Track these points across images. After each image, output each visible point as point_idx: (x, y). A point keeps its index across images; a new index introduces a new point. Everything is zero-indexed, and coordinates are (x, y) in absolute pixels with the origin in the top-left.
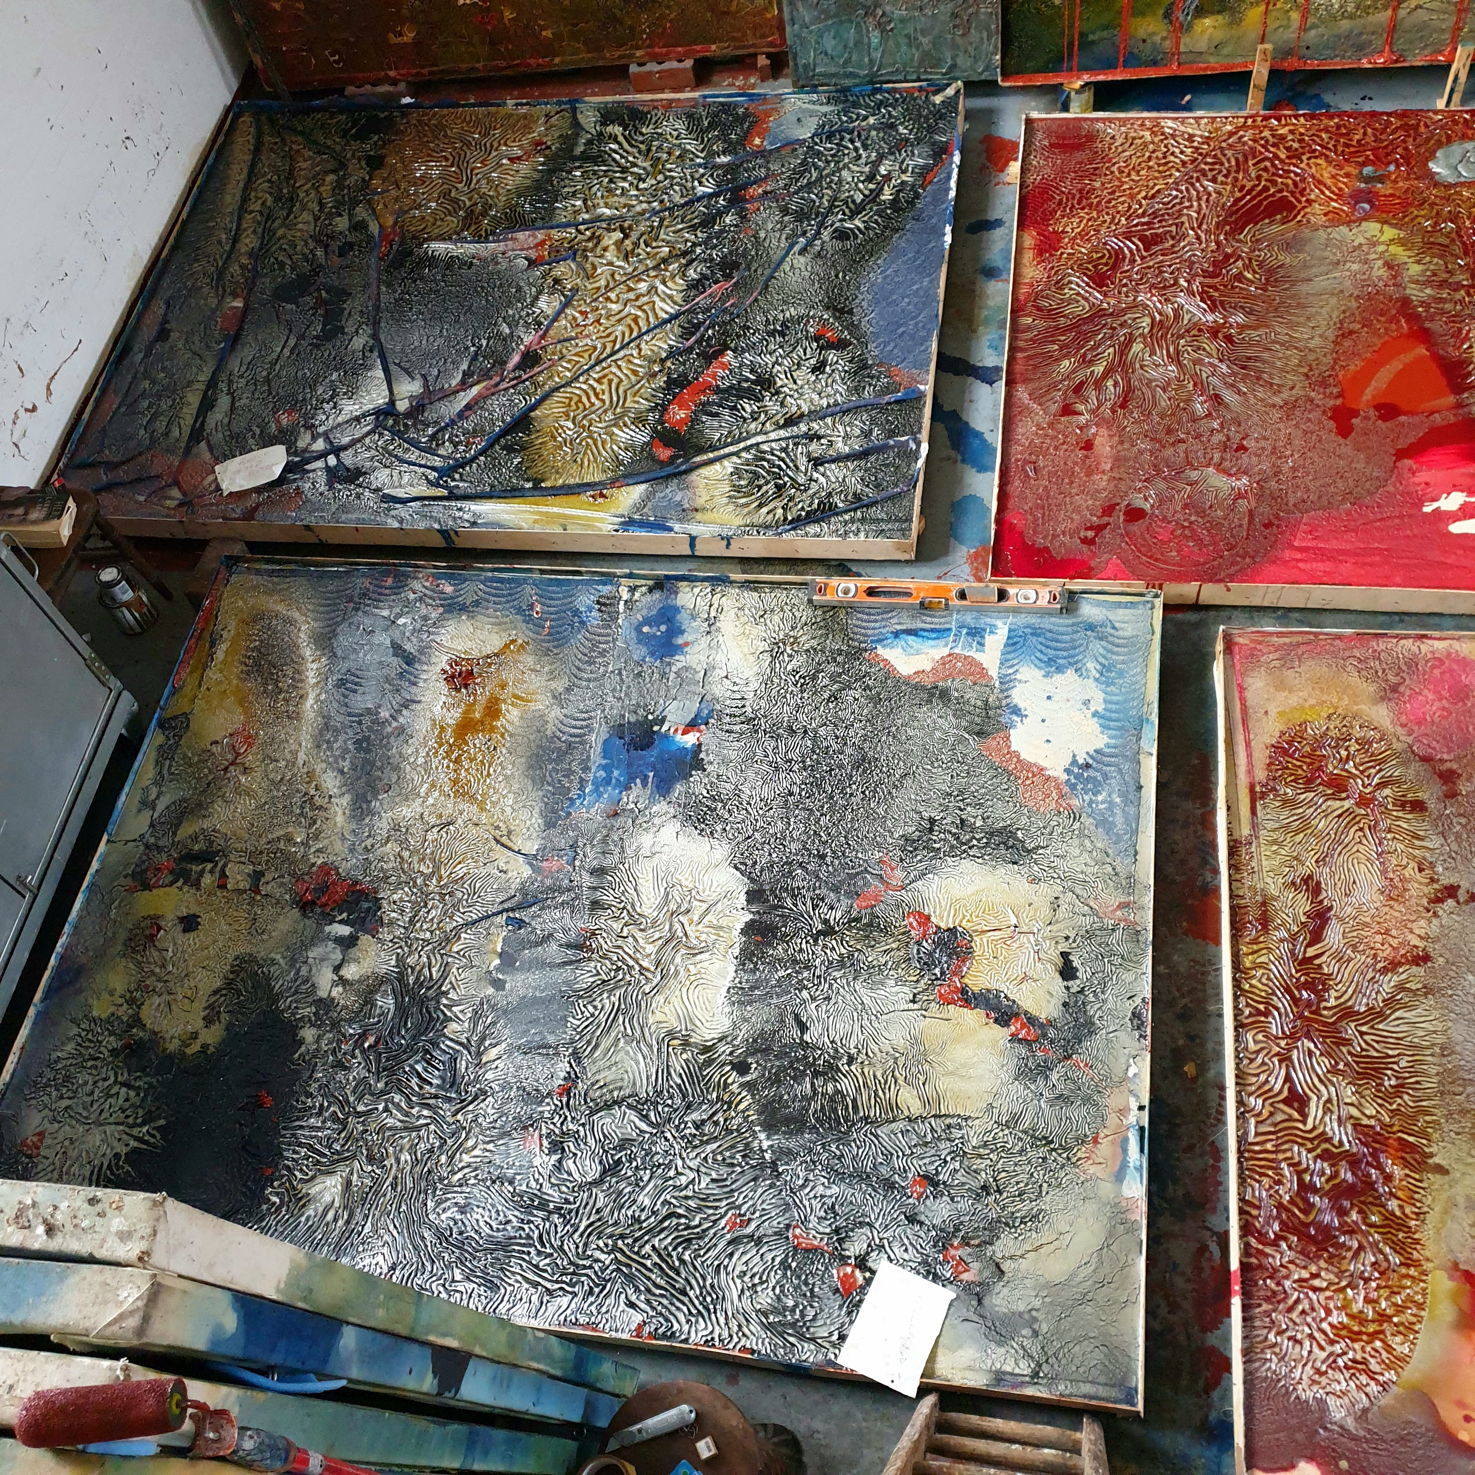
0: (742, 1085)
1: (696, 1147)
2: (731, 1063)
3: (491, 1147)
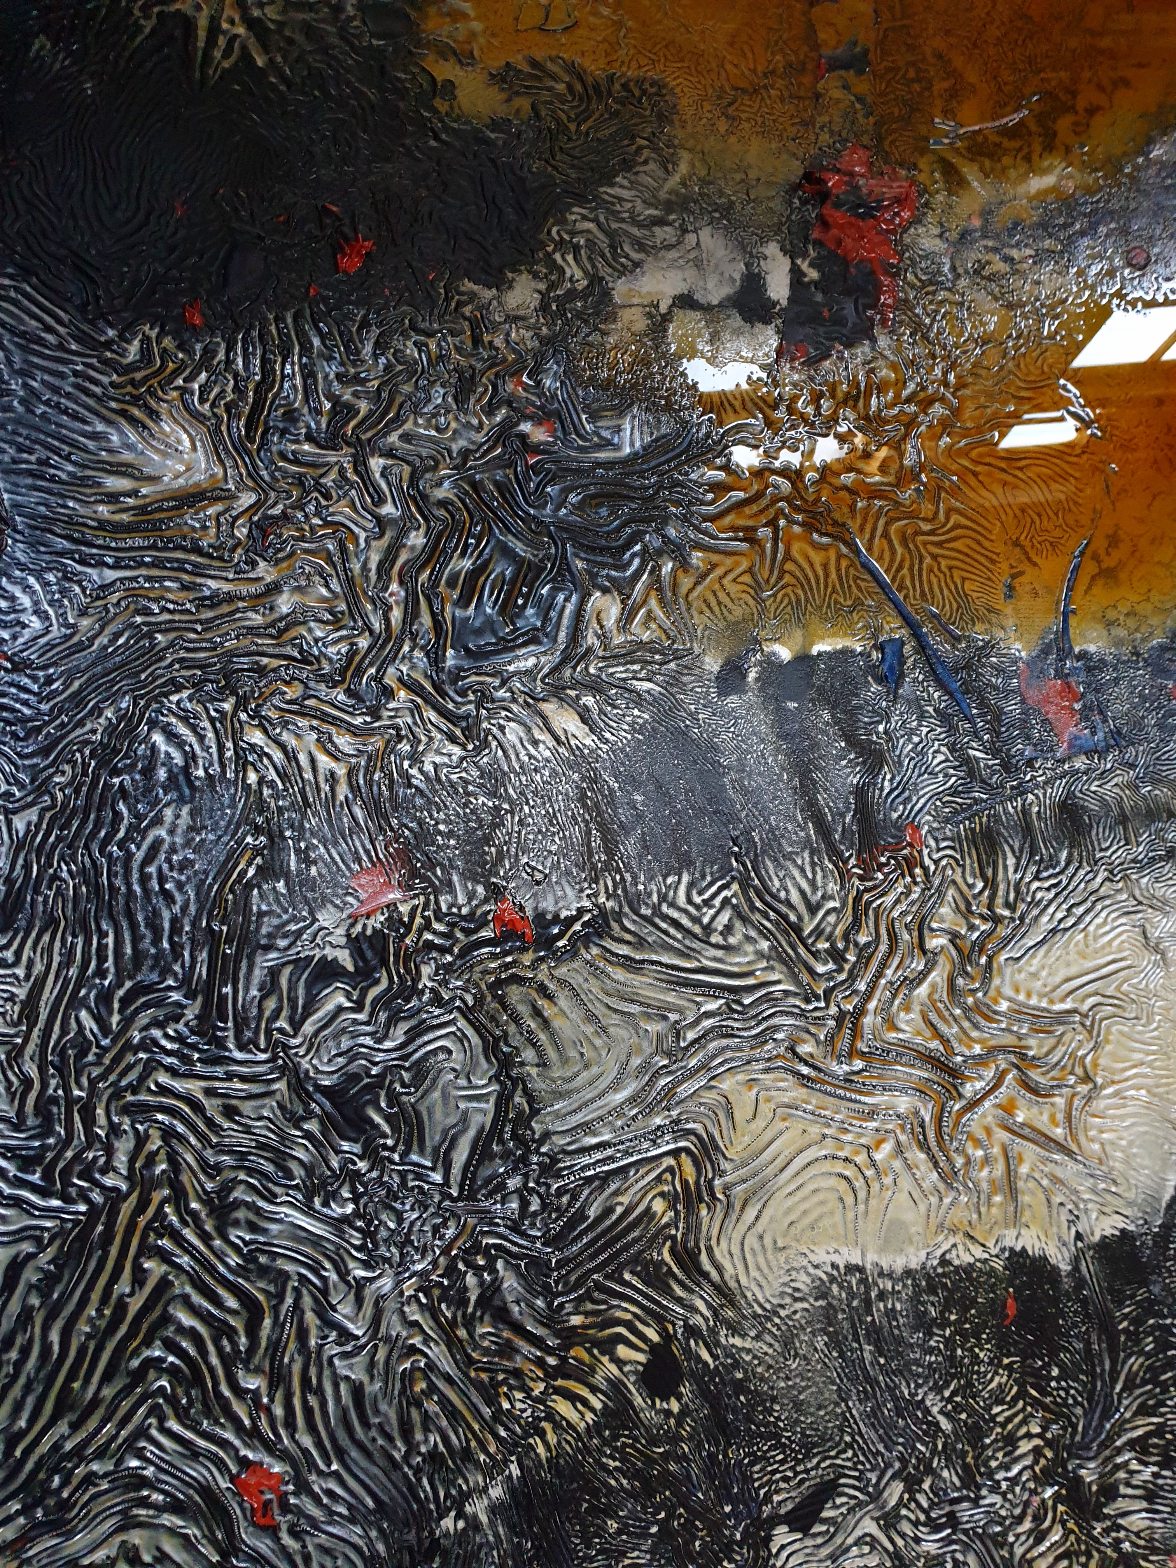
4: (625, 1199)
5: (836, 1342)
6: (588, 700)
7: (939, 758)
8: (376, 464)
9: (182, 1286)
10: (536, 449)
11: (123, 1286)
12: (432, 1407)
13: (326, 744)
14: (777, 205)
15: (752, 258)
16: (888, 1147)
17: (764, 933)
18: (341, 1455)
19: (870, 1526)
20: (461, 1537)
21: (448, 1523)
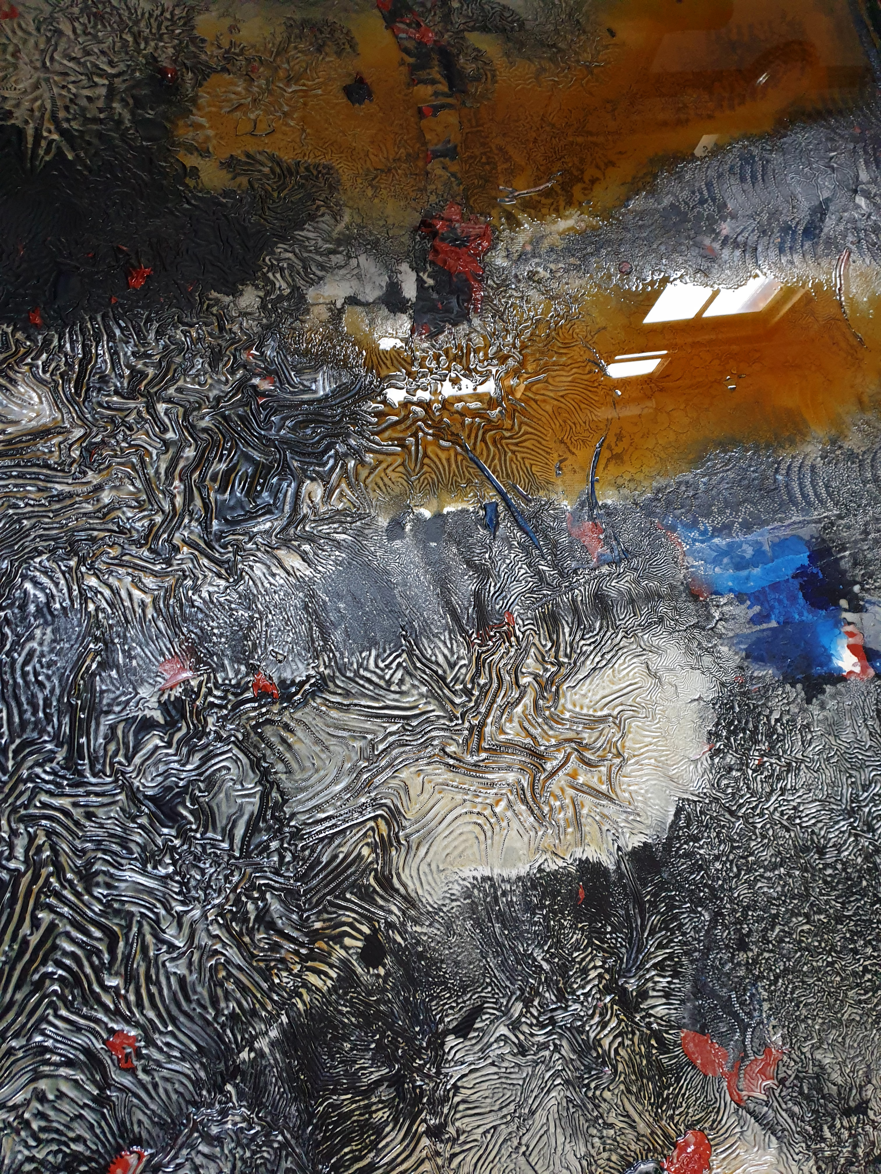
0: (345, 963)
1: (227, 928)
2: (375, 931)
3: (150, 612)
4: (345, 849)
5: (478, 924)
6: (306, 547)
7: (523, 570)
8: (161, 407)
9: (64, 926)
10: (263, 394)
11: (26, 929)
12: (230, 986)
13: (137, 583)
14: (406, 239)
15: (393, 273)
16: (503, 804)
17: (423, 682)
18: (174, 1020)
19: (503, 1030)
20: (253, 1063)
21: (244, 1055)
